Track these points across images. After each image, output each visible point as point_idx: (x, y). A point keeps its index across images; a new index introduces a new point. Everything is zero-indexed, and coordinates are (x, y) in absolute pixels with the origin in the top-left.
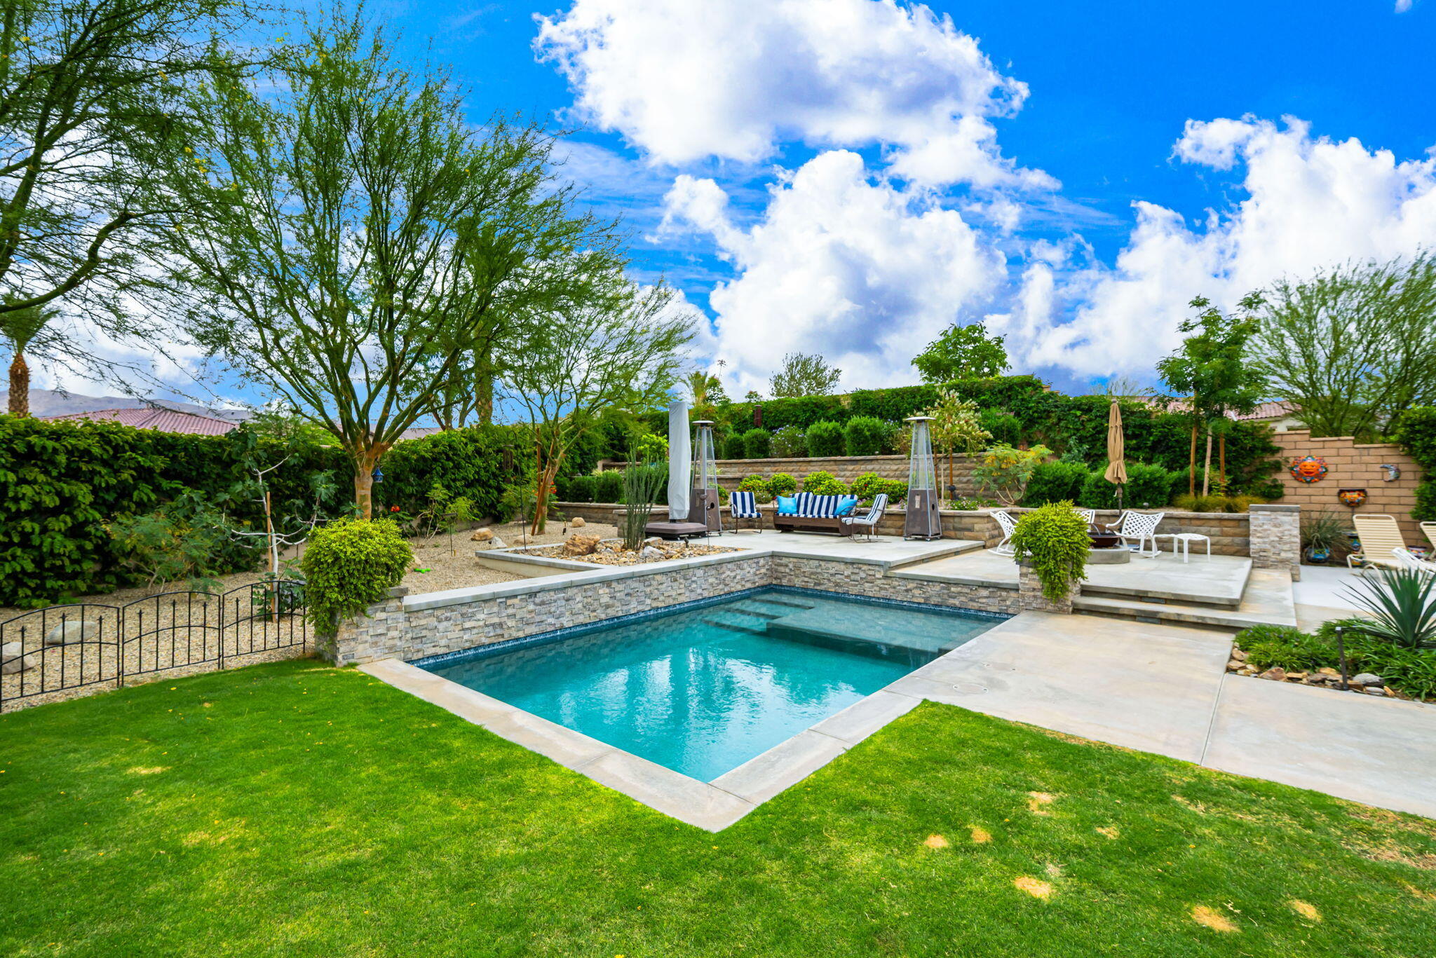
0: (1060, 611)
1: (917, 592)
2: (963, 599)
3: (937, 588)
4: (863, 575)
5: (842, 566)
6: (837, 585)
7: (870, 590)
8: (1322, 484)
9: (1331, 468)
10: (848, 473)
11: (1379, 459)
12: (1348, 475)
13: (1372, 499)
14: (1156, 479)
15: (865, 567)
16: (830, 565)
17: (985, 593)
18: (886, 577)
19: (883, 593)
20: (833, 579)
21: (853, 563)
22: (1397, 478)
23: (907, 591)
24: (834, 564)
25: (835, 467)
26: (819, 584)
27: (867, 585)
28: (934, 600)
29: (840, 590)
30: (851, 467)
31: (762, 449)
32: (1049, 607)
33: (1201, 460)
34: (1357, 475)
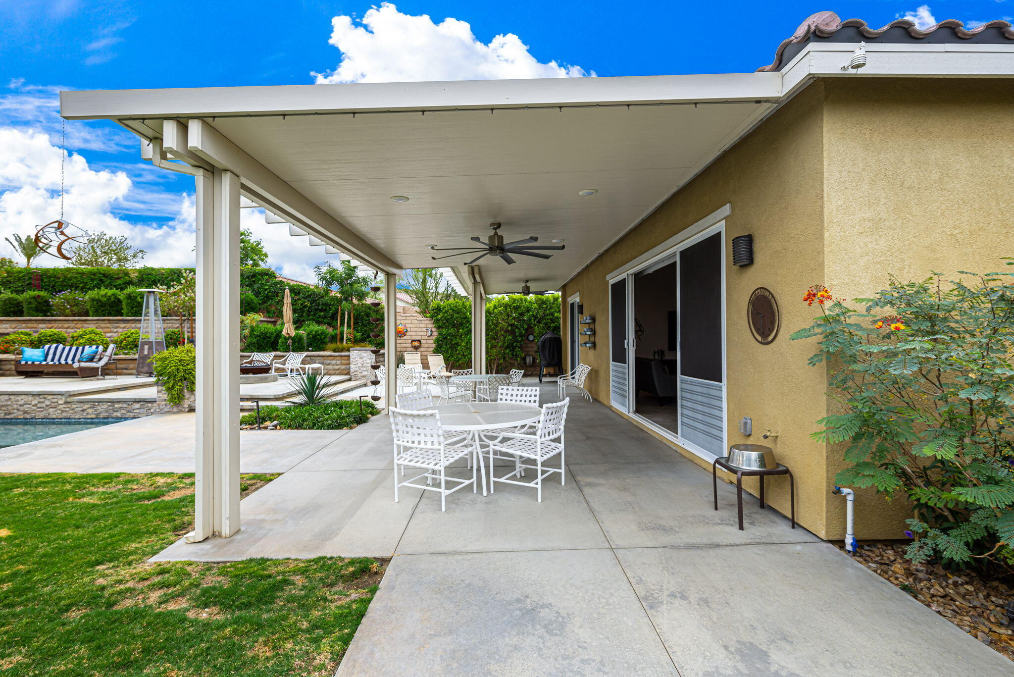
0: (180, 412)
1: (90, 411)
2: (123, 411)
3: (105, 406)
4: (48, 403)
5: (30, 398)
6: (25, 412)
7: (53, 413)
8: (405, 338)
9: (409, 330)
10: (120, 330)
11: (425, 326)
12: (414, 333)
13: (423, 345)
14: (319, 335)
15: (50, 397)
16: (19, 398)
17: (137, 406)
18: (66, 403)
19: (64, 414)
20: (22, 408)
21: (39, 394)
22: (431, 335)
23: (83, 411)
24: (23, 397)
25: (109, 325)
26: (9, 414)
27: (51, 410)
28: (104, 415)
29: (28, 416)
30: (123, 325)
31: (43, 309)
32: (175, 410)
33: (342, 324)
34: (418, 333)
